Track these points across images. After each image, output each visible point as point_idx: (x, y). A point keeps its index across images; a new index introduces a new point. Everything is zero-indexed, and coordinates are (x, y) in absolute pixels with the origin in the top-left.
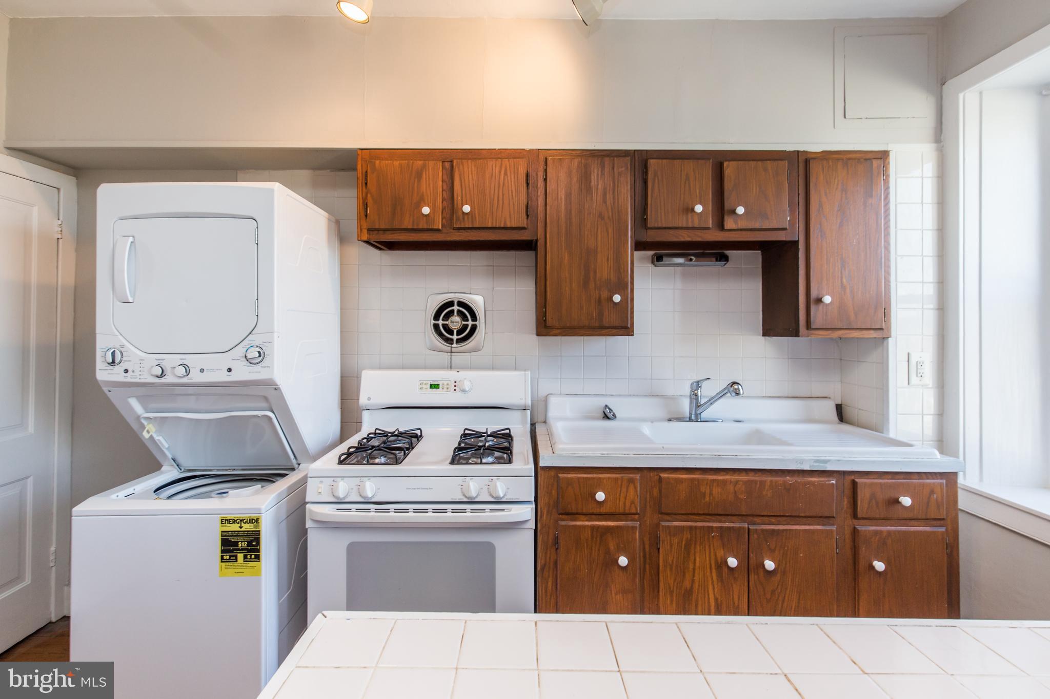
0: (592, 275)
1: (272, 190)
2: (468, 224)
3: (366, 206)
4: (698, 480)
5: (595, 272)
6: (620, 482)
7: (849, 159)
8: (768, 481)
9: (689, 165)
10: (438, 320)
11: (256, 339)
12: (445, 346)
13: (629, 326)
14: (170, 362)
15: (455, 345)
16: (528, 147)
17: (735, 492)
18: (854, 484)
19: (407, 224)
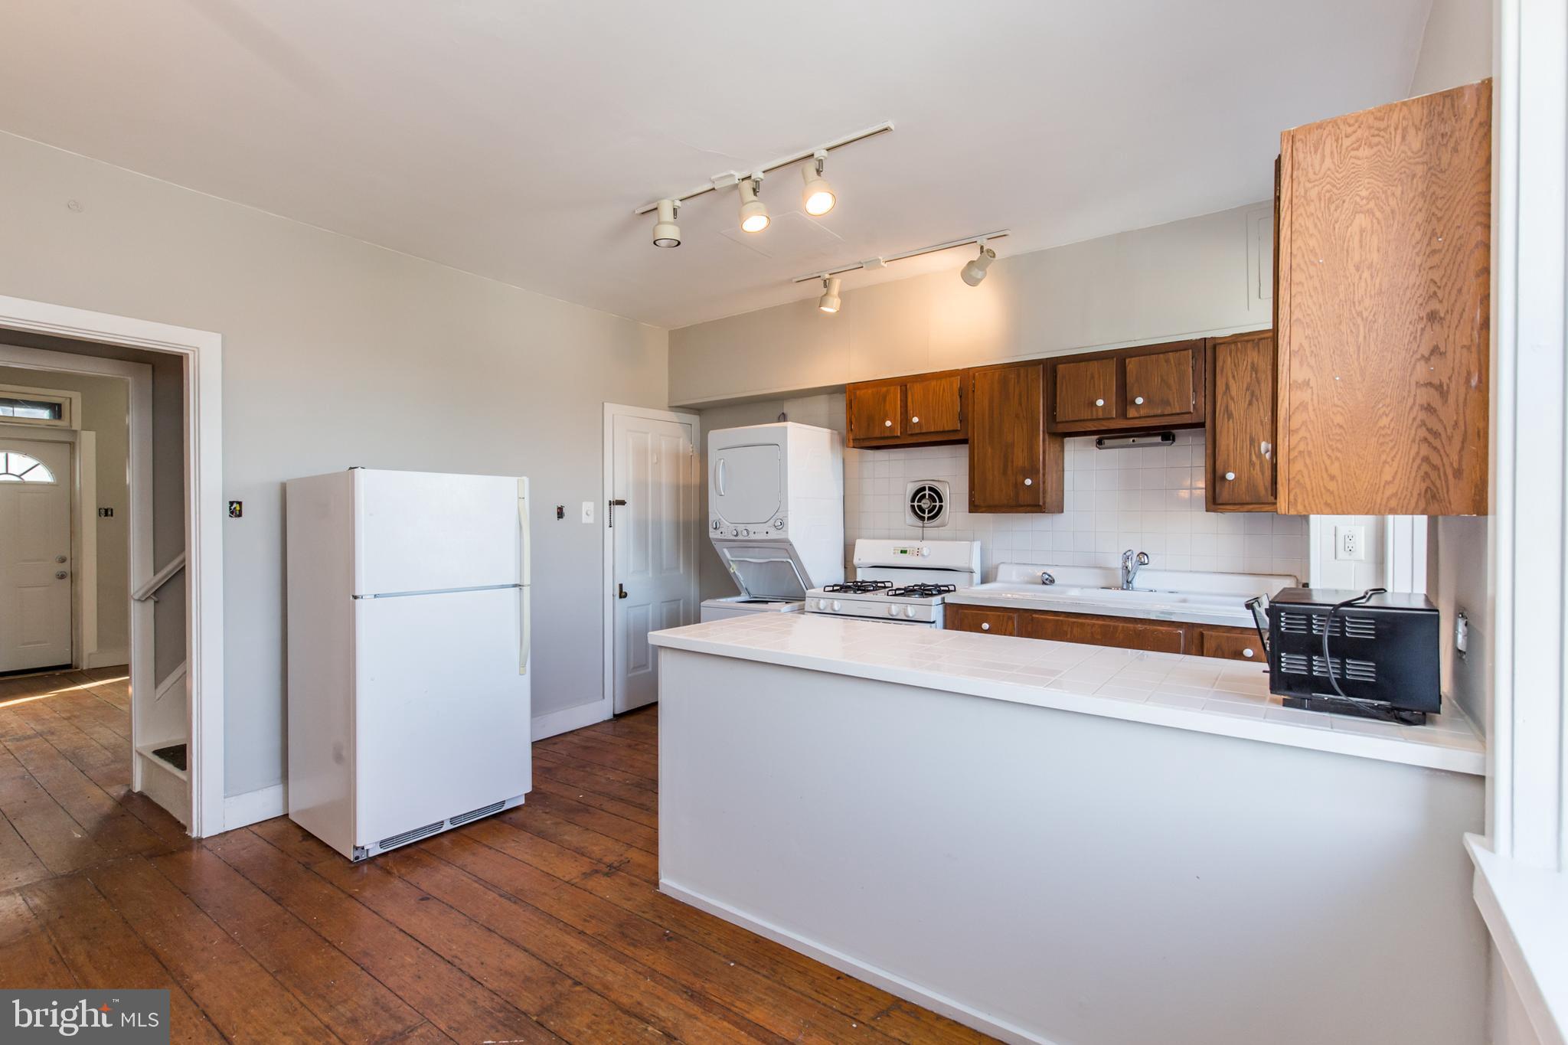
0: (1010, 464)
1: (786, 428)
2: (917, 431)
3: (851, 423)
4: (1062, 621)
5: (1012, 462)
6: (1001, 618)
7: (1262, 339)
8: (1120, 628)
9: (1094, 366)
10: (914, 502)
11: (780, 515)
12: (920, 523)
13: (1041, 503)
14: (741, 528)
15: (926, 521)
16: (960, 367)
17: (1092, 633)
18: (1202, 635)
19: (877, 434)
